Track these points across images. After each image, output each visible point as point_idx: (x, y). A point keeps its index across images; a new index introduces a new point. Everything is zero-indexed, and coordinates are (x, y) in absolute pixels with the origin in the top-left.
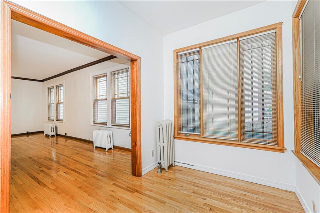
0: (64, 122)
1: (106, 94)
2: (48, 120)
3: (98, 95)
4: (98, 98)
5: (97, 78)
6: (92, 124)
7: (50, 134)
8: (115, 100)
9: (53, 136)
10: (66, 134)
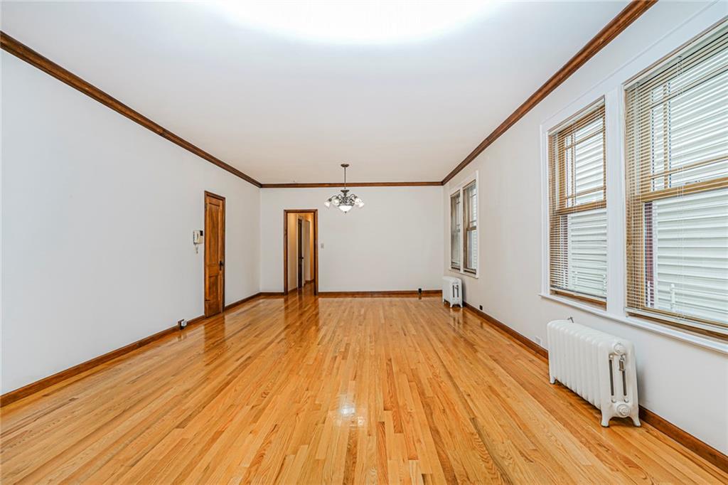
0: (477, 276)
1: (602, 184)
2: (452, 268)
3: (570, 194)
4: (569, 204)
5: (563, 134)
6: (548, 295)
7: (453, 301)
8: (649, 205)
9: (456, 307)
10: (481, 308)
